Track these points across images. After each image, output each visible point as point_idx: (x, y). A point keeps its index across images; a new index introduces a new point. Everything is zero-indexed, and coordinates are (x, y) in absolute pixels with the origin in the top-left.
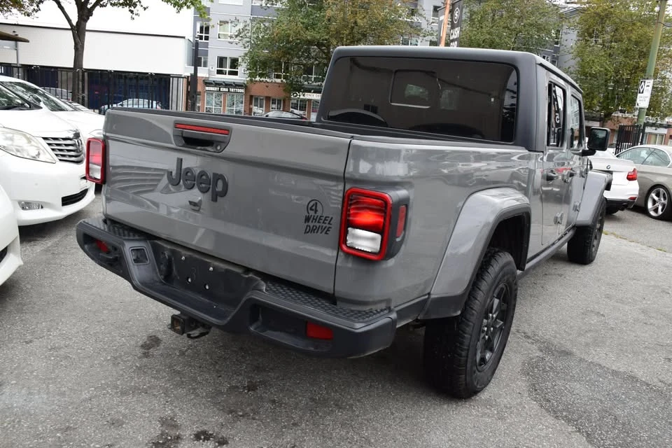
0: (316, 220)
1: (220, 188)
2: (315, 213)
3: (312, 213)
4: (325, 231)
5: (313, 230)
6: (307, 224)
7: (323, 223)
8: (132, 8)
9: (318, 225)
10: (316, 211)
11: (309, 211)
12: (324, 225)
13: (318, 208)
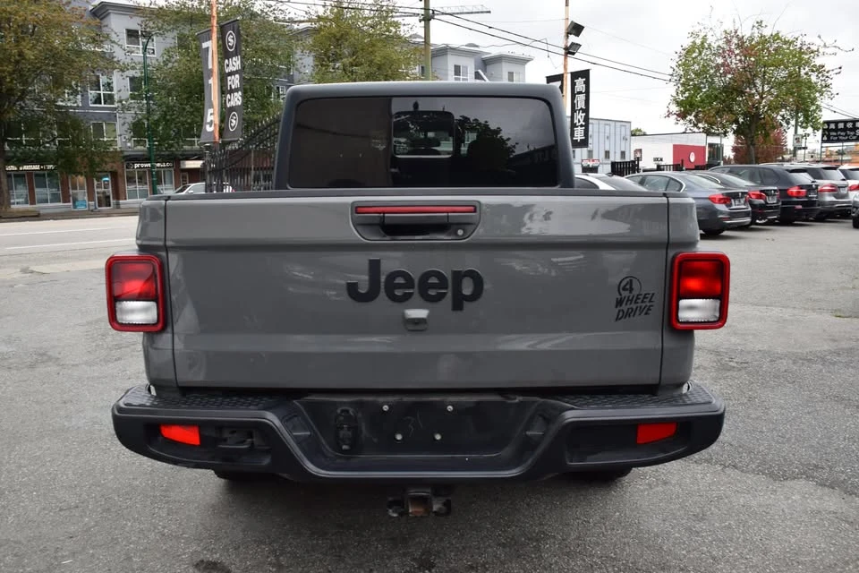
0: (632, 300)
1: (467, 289)
2: (631, 292)
3: (626, 294)
4: (645, 311)
5: (628, 314)
6: (619, 308)
7: (643, 302)
9: (634, 306)
10: (631, 290)
11: (622, 292)
12: (644, 305)
13: (634, 287)
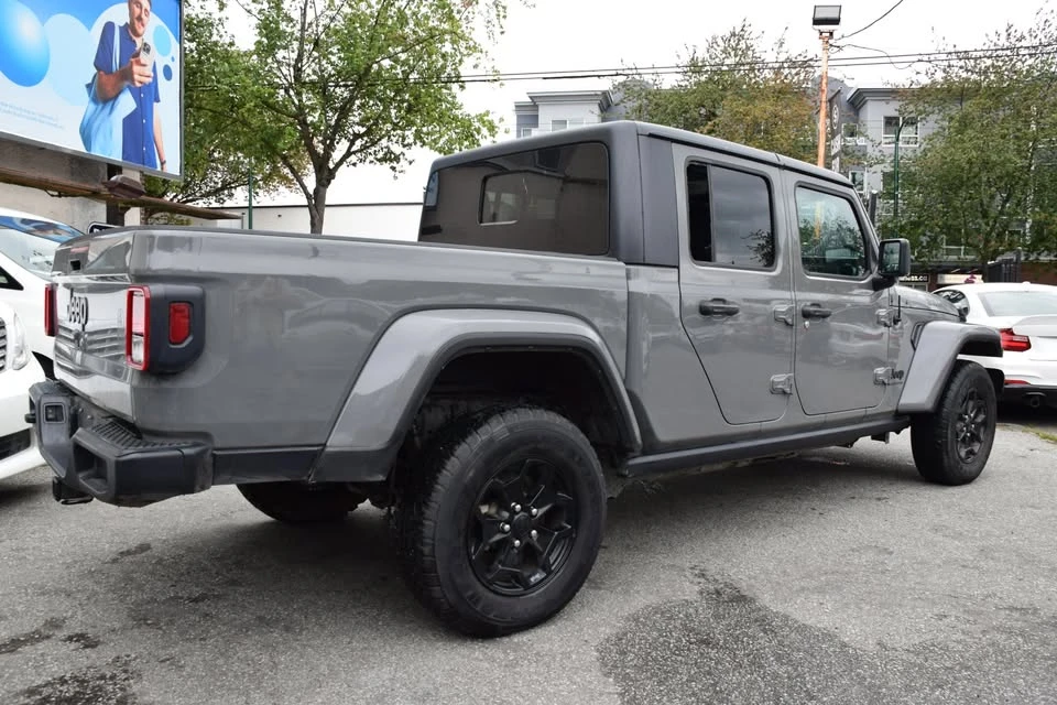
8: (395, 164)
